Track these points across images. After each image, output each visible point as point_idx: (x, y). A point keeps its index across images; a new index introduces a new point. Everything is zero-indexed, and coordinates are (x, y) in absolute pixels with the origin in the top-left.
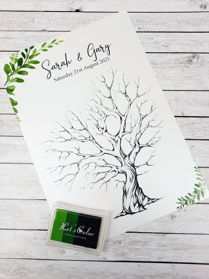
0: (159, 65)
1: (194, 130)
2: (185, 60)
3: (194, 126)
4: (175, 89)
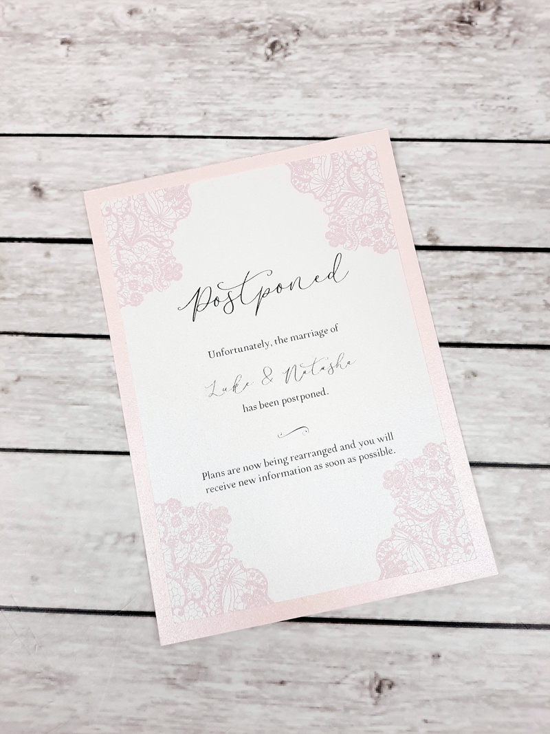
0: (334, 39)
1: (478, 303)
2: (444, 17)
3: (480, 286)
4: (401, 132)
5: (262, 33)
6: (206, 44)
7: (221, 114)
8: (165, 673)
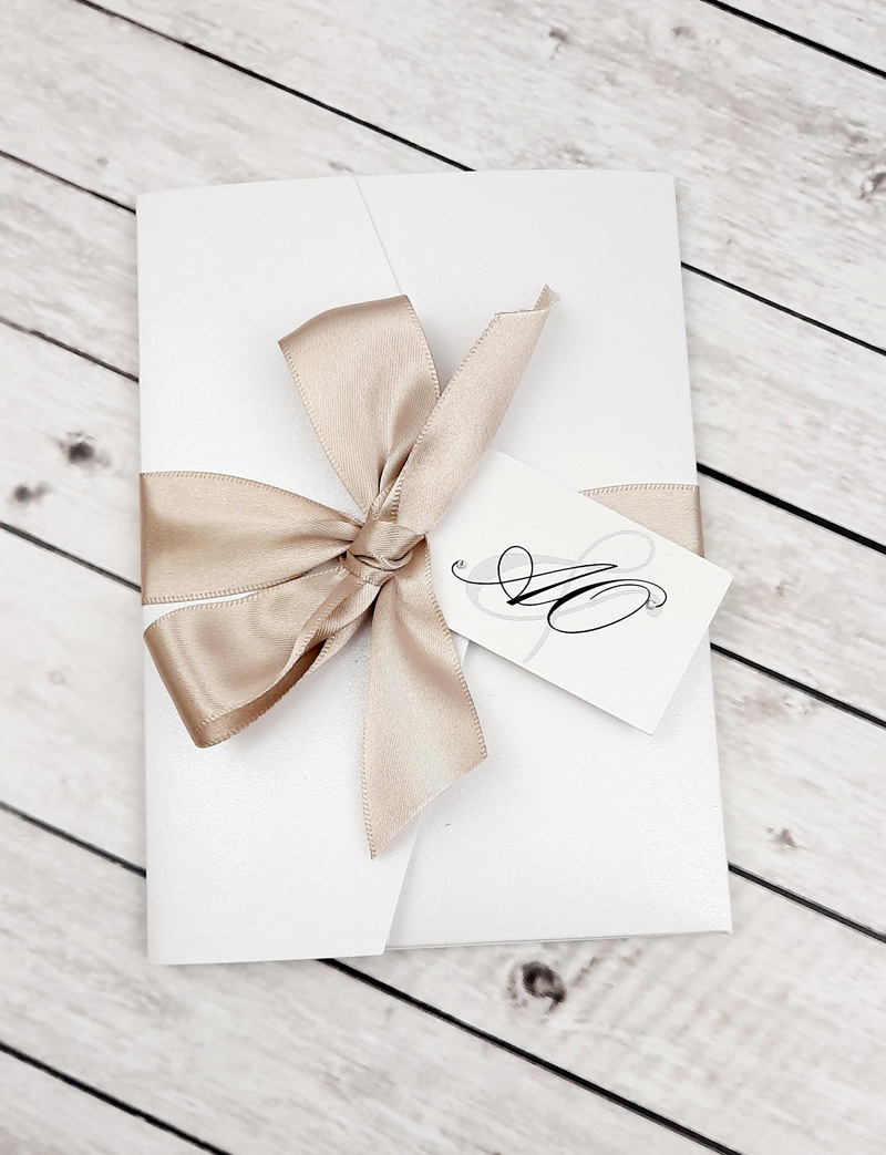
5: (870, 152)
6: (776, 132)
7: (755, 253)
8: (326, 1064)
